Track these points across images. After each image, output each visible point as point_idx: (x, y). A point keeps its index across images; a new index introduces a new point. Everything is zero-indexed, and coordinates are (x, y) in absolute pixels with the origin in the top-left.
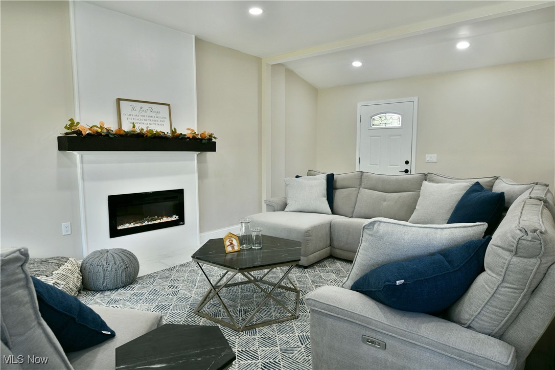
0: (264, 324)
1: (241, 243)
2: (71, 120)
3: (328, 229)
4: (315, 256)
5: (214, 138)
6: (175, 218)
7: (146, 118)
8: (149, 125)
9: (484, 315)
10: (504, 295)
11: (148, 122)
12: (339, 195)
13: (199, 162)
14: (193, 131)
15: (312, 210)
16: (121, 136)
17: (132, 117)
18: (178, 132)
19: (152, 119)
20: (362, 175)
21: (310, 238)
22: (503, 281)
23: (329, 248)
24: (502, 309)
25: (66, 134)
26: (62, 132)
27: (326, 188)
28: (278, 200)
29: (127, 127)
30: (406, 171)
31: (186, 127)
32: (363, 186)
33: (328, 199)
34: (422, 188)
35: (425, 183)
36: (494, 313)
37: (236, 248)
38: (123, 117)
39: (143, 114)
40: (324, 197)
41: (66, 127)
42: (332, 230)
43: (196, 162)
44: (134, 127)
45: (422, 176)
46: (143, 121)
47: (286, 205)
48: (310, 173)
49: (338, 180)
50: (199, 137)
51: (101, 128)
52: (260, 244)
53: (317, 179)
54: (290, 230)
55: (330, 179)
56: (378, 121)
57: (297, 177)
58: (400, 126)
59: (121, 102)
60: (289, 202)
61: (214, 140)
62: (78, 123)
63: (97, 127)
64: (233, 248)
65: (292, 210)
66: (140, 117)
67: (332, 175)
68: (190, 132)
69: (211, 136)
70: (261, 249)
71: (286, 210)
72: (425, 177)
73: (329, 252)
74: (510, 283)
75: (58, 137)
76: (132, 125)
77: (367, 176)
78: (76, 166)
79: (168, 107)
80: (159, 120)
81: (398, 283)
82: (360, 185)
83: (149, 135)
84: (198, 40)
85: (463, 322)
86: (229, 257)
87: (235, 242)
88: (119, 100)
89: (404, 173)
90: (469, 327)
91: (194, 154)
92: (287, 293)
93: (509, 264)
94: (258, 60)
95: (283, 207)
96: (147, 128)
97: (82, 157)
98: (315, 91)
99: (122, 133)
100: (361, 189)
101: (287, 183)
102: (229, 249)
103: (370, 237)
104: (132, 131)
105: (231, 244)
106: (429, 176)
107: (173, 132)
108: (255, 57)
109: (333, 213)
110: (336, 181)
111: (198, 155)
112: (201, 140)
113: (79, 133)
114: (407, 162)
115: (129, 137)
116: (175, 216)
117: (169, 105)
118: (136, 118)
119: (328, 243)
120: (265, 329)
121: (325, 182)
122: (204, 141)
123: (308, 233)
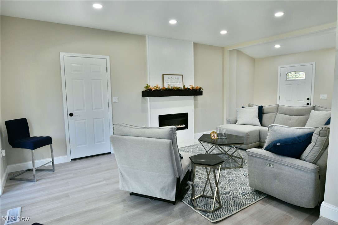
0: (228, 168)
1: (218, 136)
2: (147, 85)
3: (258, 133)
4: (251, 146)
5: (202, 89)
6: (184, 126)
7: (173, 82)
8: (174, 85)
9: (309, 156)
10: (316, 149)
11: (174, 83)
12: (265, 117)
13: (194, 100)
14: (192, 86)
15: (250, 124)
16: (164, 90)
17: (168, 82)
18: (186, 87)
19: (176, 82)
20: (278, 107)
21: (249, 136)
22: (315, 145)
23: (259, 142)
24: (315, 154)
25: (145, 90)
26: (144, 89)
27: (258, 113)
28: (233, 118)
29: (166, 86)
30: (308, 104)
31: (190, 84)
32: (278, 112)
33: (259, 119)
34: (311, 113)
35: (313, 111)
36: (312, 155)
37: (216, 138)
38: (165, 82)
39: (172, 80)
40: (257, 117)
41: (145, 88)
42: (260, 134)
43: (193, 100)
44: (169, 86)
45: (312, 107)
46: (172, 83)
47: (237, 121)
48: (249, 106)
49: (265, 109)
50: (195, 89)
51: (157, 87)
52: (226, 136)
53: (253, 109)
54: (239, 132)
55: (261, 109)
56: (291, 76)
57: (243, 107)
58: (304, 78)
59: (164, 76)
60: (239, 120)
61: (201, 90)
62: (150, 86)
63: (155, 87)
64: (215, 137)
65: (240, 123)
66: (171, 82)
67: (262, 106)
68: (191, 87)
69: (200, 88)
70: (226, 138)
71: (236, 124)
72: (314, 108)
73: (258, 144)
74: (317, 145)
75: (142, 92)
76: (168, 85)
77: (281, 107)
78: (147, 103)
79: (182, 76)
80: (178, 82)
81: (278, 144)
82: (277, 112)
83: (175, 89)
84: (195, 44)
85: (303, 159)
86: (213, 140)
87: (215, 135)
88: (163, 75)
89: (306, 105)
90: (304, 161)
91: (192, 97)
92: (238, 159)
93: (317, 139)
94: (223, 49)
95: (236, 122)
96: (174, 86)
97: (150, 99)
98: (253, 60)
99: (165, 89)
100: (277, 114)
101: (237, 110)
102: (213, 138)
103: (271, 131)
104: (169, 88)
105: (214, 136)
106: (316, 107)
107: (184, 87)
108: (221, 47)
109: (262, 125)
110: (264, 110)
111: (194, 97)
112: (196, 90)
113: (150, 90)
114: (308, 99)
115: (167, 90)
116: (184, 125)
117: (182, 75)
118: (170, 82)
119: (259, 139)
120: (228, 170)
121: (257, 110)
122: (197, 91)
123: (248, 134)
